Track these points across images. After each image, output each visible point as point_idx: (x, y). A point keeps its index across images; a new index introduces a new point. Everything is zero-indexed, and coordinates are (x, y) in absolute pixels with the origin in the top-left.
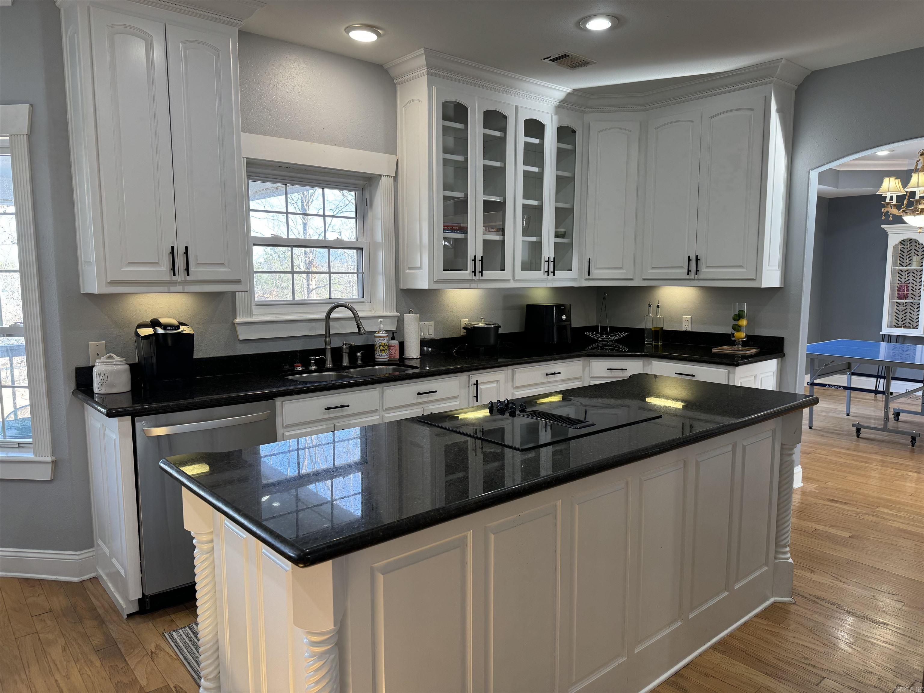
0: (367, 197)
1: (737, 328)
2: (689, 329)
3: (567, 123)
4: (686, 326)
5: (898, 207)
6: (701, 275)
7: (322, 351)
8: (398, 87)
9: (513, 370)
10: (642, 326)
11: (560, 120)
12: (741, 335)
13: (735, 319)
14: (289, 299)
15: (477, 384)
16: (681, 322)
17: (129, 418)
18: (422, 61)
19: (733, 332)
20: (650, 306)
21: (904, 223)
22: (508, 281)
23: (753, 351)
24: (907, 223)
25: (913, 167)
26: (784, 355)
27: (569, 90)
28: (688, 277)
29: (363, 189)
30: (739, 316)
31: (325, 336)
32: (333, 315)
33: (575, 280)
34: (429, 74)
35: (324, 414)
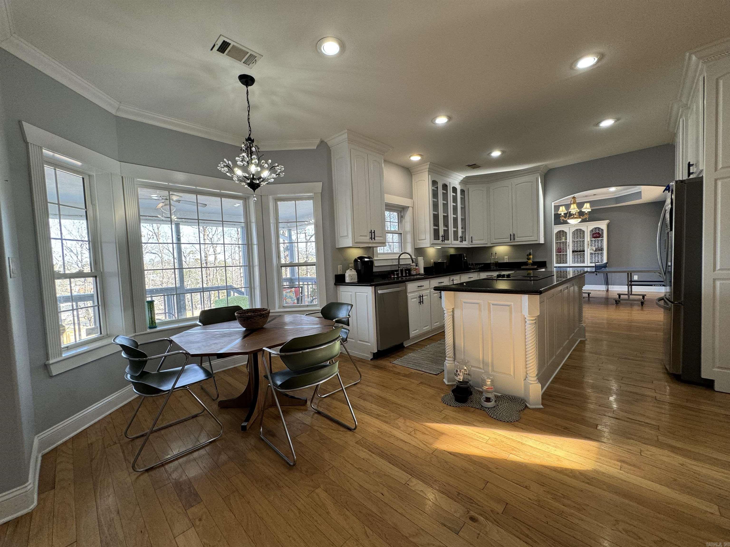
0: (402, 214)
1: (529, 259)
2: (507, 262)
3: (463, 188)
4: (506, 260)
5: (565, 217)
6: (515, 241)
7: (397, 271)
8: (413, 175)
9: (460, 276)
10: (489, 262)
11: (461, 187)
12: (531, 261)
13: (527, 256)
14: (382, 252)
15: (453, 280)
16: (504, 259)
17: (374, 287)
18: (428, 166)
19: (527, 260)
20: (492, 254)
21: (568, 223)
22: (449, 244)
23: (536, 267)
24: (569, 223)
25: (570, 203)
26: (547, 267)
27: (464, 176)
28: (510, 241)
29: (401, 212)
30: (530, 254)
31: (398, 265)
32: (400, 257)
33: (466, 245)
34: (429, 171)
35: (418, 288)
